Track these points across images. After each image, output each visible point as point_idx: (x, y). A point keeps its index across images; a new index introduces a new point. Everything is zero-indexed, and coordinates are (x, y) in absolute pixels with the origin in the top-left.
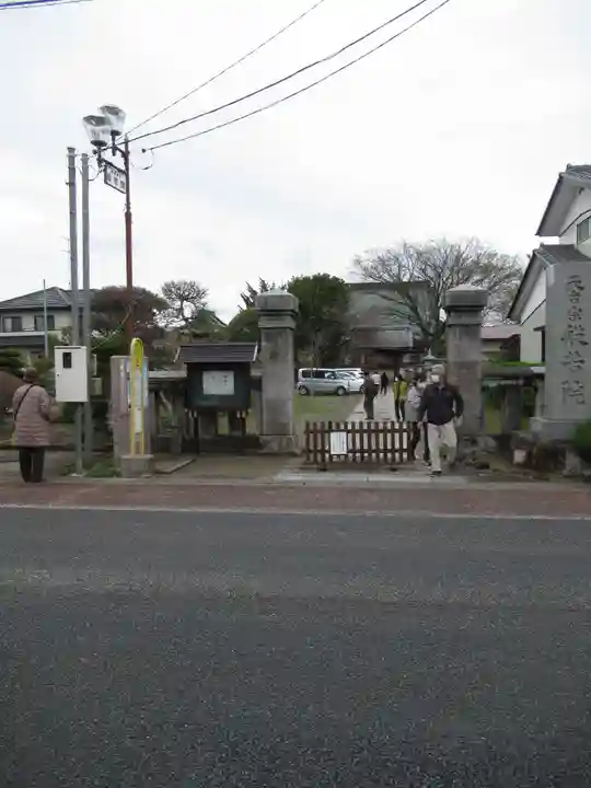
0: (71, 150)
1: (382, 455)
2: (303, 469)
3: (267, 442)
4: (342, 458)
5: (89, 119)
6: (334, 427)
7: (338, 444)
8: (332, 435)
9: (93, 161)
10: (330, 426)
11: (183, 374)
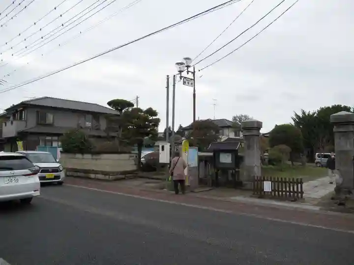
0: (168, 76)
1: (288, 194)
2: (251, 197)
3: (246, 184)
4: (269, 193)
5: (178, 64)
6: (266, 179)
7: (267, 186)
8: (265, 182)
9: (178, 78)
10: (264, 178)
11: (211, 154)
